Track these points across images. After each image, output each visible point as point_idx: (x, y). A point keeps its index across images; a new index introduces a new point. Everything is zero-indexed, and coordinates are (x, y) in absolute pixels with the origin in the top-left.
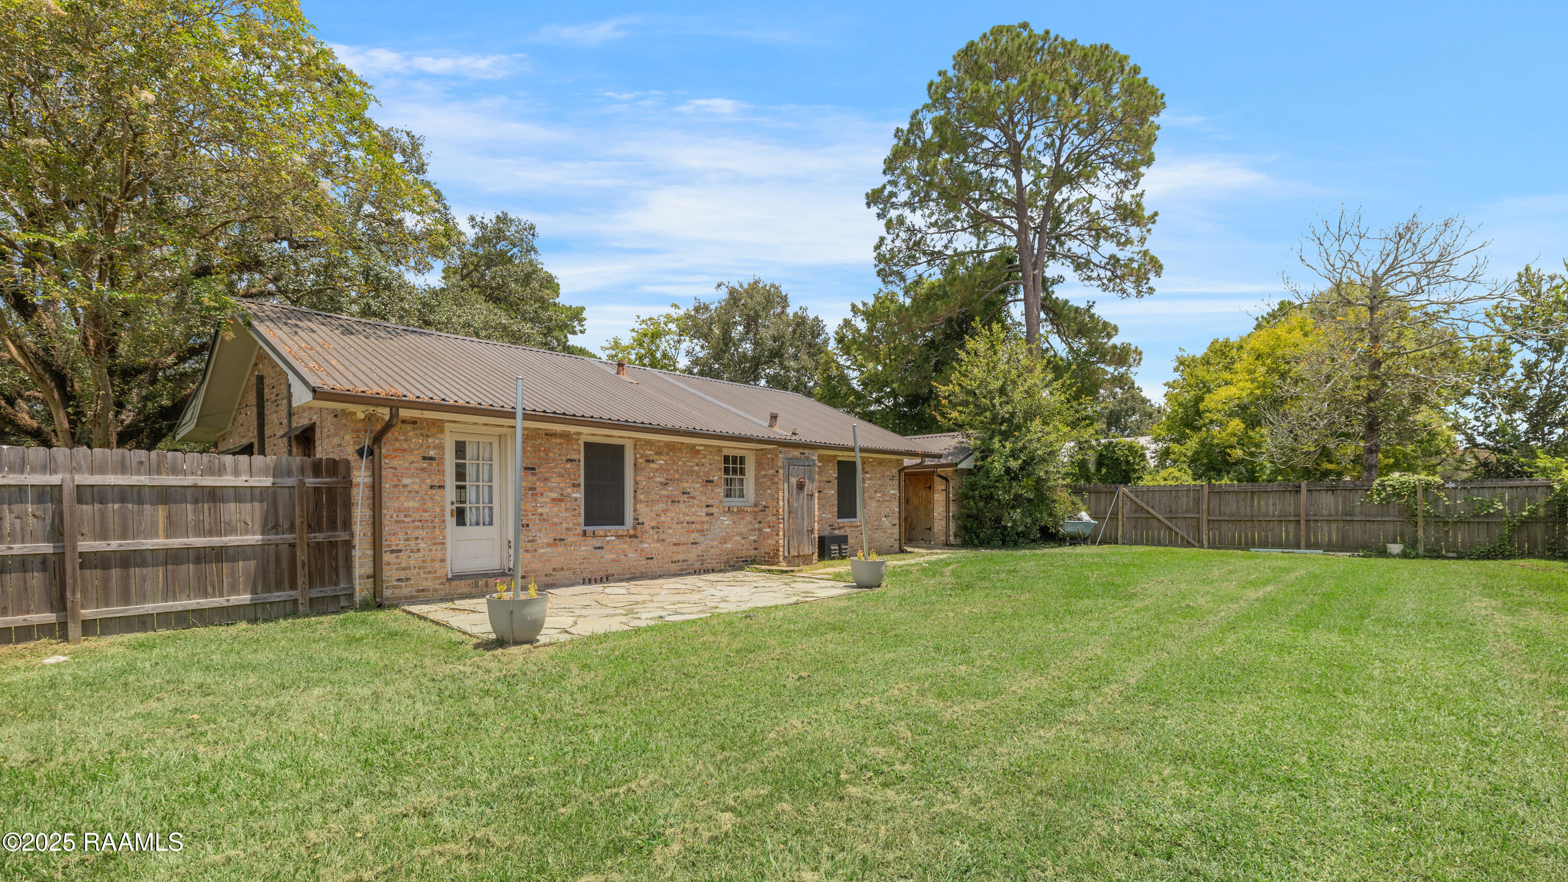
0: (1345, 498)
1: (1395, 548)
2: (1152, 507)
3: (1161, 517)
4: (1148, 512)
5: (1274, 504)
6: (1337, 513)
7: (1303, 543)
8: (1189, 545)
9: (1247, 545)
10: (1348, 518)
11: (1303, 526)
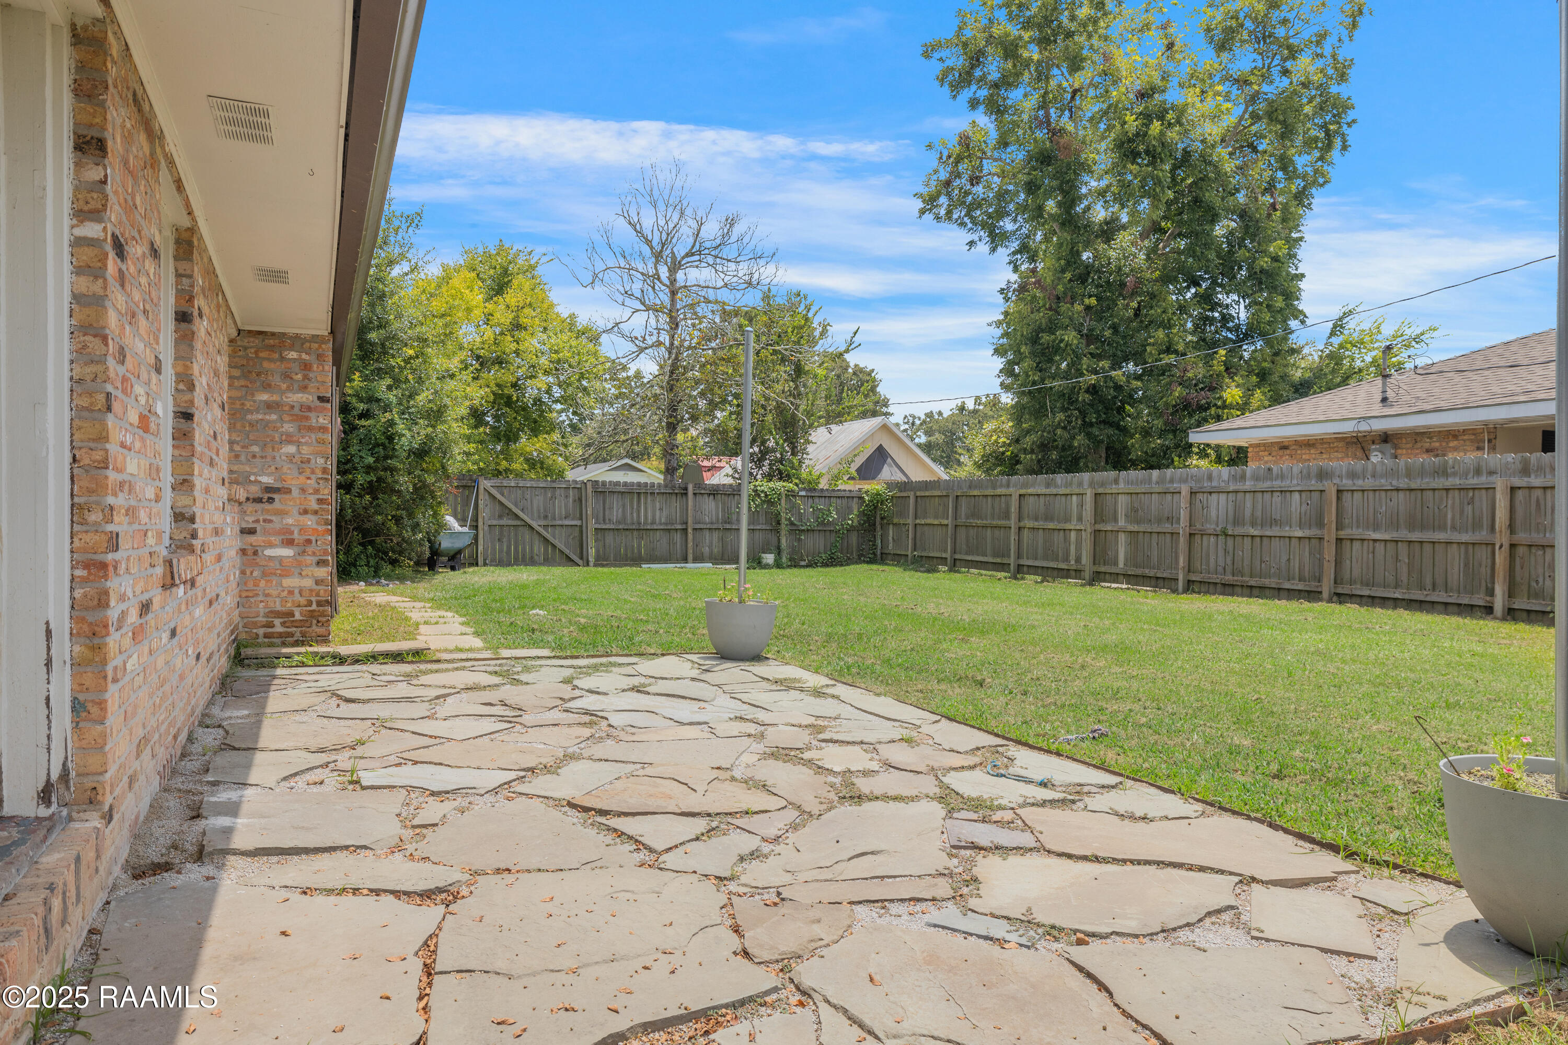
0: (724, 504)
1: (769, 558)
2: (522, 510)
3: (534, 524)
4: (517, 517)
5: (661, 509)
6: (718, 522)
7: (690, 557)
8: (570, 561)
9: (636, 560)
10: (728, 526)
11: (690, 536)
